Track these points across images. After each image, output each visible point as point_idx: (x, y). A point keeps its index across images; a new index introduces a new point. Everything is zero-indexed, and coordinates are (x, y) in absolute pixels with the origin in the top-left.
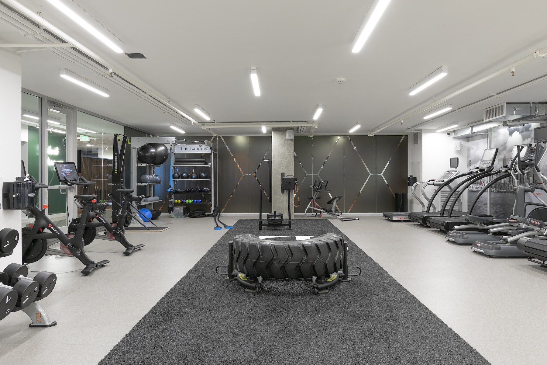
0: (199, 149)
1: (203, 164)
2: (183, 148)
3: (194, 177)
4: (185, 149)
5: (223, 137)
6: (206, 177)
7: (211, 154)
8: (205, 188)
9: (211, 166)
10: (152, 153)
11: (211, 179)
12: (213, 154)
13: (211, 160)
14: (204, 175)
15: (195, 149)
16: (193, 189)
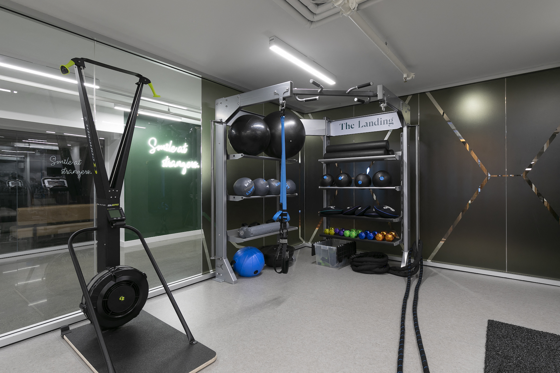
0: (376, 123)
1: (382, 152)
2: (344, 126)
3: (360, 182)
4: (348, 126)
5: (431, 92)
6: (388, 183)
7: (401, 130)
8: (387, 207)
9: (402, 157)
10: (255, 130)
11: (402, 188)
12: (405, 129)
13: (402, 143)
14: (382, 179)
15: (368, 125)
16: (360, 208)
